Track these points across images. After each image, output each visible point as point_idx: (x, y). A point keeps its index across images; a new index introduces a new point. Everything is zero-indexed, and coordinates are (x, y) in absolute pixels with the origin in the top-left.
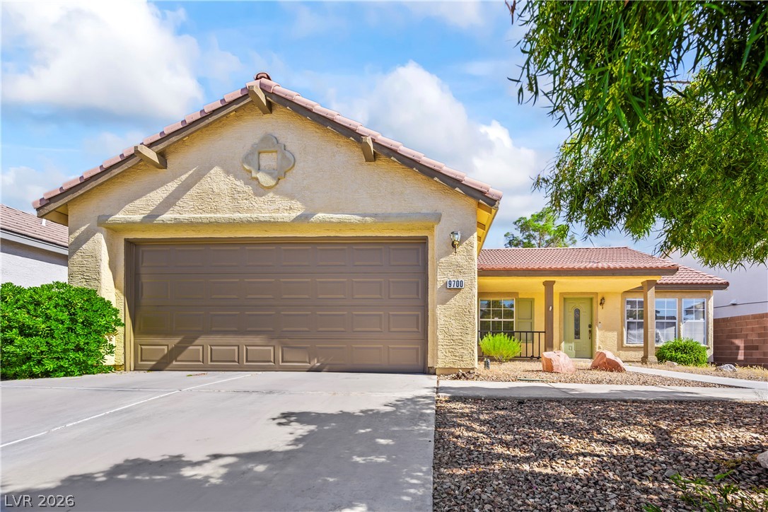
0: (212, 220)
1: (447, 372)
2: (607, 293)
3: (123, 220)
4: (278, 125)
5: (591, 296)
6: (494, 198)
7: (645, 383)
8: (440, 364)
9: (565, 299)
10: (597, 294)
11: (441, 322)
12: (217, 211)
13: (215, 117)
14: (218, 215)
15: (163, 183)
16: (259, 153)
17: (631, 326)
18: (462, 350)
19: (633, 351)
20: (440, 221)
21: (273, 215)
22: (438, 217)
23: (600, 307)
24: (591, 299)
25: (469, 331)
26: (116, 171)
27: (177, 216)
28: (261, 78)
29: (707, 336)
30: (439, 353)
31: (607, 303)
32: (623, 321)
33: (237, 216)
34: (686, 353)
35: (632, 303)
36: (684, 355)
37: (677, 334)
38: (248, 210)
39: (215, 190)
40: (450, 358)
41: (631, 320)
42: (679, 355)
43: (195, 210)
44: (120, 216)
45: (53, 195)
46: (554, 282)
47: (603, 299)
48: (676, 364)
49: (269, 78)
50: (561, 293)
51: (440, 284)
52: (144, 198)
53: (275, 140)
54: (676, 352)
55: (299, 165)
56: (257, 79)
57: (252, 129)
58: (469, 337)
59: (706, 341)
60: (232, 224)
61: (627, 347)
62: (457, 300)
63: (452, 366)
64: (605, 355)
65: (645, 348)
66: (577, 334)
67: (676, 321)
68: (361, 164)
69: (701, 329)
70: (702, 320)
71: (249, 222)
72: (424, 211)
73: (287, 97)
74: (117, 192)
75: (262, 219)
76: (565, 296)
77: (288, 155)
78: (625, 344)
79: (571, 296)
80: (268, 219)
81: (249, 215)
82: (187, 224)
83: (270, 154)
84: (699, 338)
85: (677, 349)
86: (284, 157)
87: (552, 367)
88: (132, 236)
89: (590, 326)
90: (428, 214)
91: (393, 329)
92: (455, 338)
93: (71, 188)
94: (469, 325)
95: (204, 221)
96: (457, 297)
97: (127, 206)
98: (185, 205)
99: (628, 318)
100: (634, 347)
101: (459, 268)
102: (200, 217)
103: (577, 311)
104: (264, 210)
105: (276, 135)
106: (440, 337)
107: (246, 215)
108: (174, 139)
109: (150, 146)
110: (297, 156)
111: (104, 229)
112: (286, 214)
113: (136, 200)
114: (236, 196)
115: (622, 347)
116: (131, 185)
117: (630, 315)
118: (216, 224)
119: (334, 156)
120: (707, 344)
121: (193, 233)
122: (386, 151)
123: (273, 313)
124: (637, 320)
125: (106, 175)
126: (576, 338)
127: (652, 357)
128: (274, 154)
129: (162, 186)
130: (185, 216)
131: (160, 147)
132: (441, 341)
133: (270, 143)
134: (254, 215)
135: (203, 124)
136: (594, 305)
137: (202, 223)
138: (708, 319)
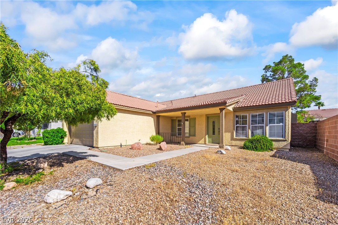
9: (208, 117)
11: (94, 134)
17: (238, 128)
18: (97, 142)
19: (239, 141)
29: (285, 133)
32: (234, 126)
41: (238, 125)
50: (206, 115)
61: (235, 139)
63: (95, 146)
66: (214, 133)
67: (264, 125)
70: (281, 124)
76: (208, 116)
78: (235, 137)
79: (210, 116)
89: (219, 129)
92: (96, 139)
96: (96, 128)
99: (236, 125)
100: (239, 139)
103: (214, 122)
115: (233, 139)
117: (238, 122)
120: (285, 138)
124: (241, 126)
126: (213, 134)
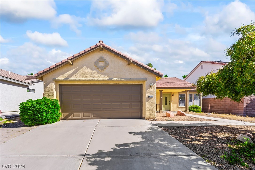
0: (86, 80)
1: (148, 119)
2: (174, 92)
3: (60, 79)
4: (104, 54)
5: (170, 93)
6: (162, 75)
7: (196, 120)
8: (147, 117)
10: (171, 93)
11: (147, 106)
12: (87, 77)
13: (88, 52)
14: (88, 78)
15: (72, 69)
16: (99, 62)
17: (181, 101)
18: (153, 113)
20: (147, 80)
21: (103, 78)
22: (146, 79)
23: (172, 96)
24: (170, 94)
25: (154, 108)
26: (60, 66)
27: (76, 78)
28: (100, 42)
29: (200, 104)
30: (147, 114)
31: (174, 95)
32: (178, 100)
33: (93, 79)
34: (196, 109)
35: (181, 95)
36: (195, 110)
37: (193, 104)
38: (96, 77)
39: (87, 71)
40: (149, 115)
42: (194, 110)
43: (81, 77)
44: (59, 78)
45: (41, 73)
46: (163, 90)
47: (173, 94)
48: (194, 112)
49: (102, 42)
51: (147, 96)
52: (66, 73)
53: (103, 58)
54: (193, 109)
55: (110, 65)
56: (99, 42)
57: (97, 55)
58: (154, 110)
59: (200, 105)
60: (92, 81)
62: (151, 101)
63: (150, 117)
64: (180, 112)
65: (186, 108)
66: (166, 104)
67: (192, 100)
68: (126, 65)
69: (199, 102)
70: (199, 100)
71: (96, 80)
72: (143, 78)
73: (108, 48)
74: (58, 72)
75: (100, 80)
76: (163, 93)
77: (107, 62)
80: (102, 80)
81: (96, 78)
82: (79, 81)
83: (102, 62)
84: (198, 105)
85: (193, 108)
86: (106, 63)
87: (170, 116)
88: (61, 83)
89: (170, 102)
90: (144, 79)
91: (132, 108)
92: (151, 110)
93: (46, 71)
94: (154, 107)
95: (84, 80)
96: (151, 100)
97: (61, 76)
98: (78, 75)
100: (182, 107)
101: (151, 92)
102: (83, 79)
103: (166, 98)
104: (100, 77)
105: (104, 57)
106: (147, 110)
107: (95, 78)
108: (77, 58)
109: (70, 60)
110: (109, 63)
111: (54, 82)
112: (106, 78)
113: (64, 74)
114: (93, 73)
115: (178, 107)
116: (63, 70)
117: (181, 98)
118: (87, 81)
119: (119, 63)
121: (79, 82)
122: (134, 63)
123: (100, 104)
125: (57, 67)
127: (188, 111)
128: (103, 62)
129: (71, 70)
130: (78, 78)
131: (73, 60)
132: (147, 111)
133: (101, 59)
134: (98, 78)
135: (85, 54)
136: (171, 96)
137: (83, 80)
138: (201, 99)
